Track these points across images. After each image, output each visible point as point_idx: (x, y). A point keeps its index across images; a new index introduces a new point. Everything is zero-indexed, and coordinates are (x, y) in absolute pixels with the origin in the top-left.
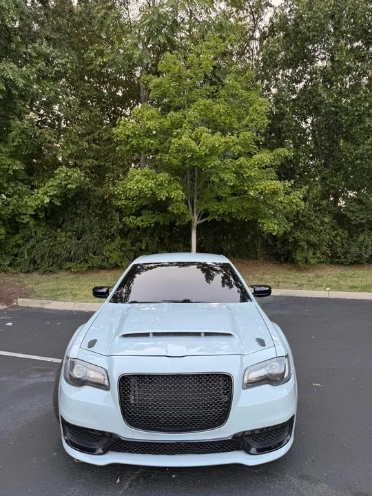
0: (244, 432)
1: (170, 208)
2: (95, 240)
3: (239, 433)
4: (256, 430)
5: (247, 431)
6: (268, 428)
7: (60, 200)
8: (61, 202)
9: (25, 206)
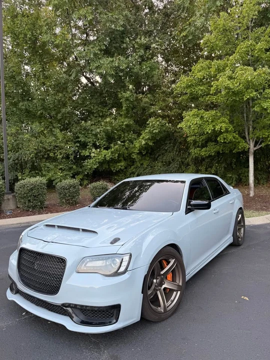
0: (70, 304)
1: (218, 139)
2: (176, 167)
3: (67, 303)
4: (79, 305)
5: (73, 304)
6: (87, 306)
7: (152, 141)
8: (153, 143)
9: (135, 147)
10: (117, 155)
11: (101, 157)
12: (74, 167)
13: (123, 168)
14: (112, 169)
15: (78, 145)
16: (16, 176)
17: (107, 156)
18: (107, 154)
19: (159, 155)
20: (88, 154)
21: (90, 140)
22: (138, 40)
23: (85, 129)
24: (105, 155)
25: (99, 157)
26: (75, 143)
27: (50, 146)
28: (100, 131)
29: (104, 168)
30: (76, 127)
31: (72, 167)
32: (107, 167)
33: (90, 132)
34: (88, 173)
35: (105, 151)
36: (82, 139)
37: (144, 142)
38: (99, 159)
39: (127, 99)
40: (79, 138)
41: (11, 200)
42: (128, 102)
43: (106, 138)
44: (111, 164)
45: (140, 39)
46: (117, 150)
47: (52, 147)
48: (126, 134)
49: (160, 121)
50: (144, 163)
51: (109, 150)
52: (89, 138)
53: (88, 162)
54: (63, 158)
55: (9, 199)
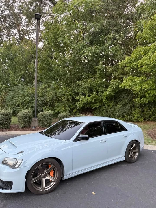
2: (128, 109)
8: (114, 93)
9: (104, 96)
10: (94, 100)
11: (85, 101)
12: (72, 105)
13: (97, 107)
14: (92, 107)
15: (74, 94)
16: (43, 109)
17: (88, 100)
18: (88, 99)
19: (119, 101)
20: (78, 99)
21: (80, 91)
22: (108, 35)
23: (78, 85)
24: (87, 100)
25: (84, 101)
26: (73, 93)
27: (60, 94)
28: (85, 86)
29: (87, 107)
30: (73, 85)
31: (71, 105)
32: (89, 106)
33: (80, 87)
34: (79, 109)
35: (88, 97)
36: (76, 91)
37: (108, 93)
38: (83, 102)
39: (99, 69)
40: (75, 90)
41: (36, 121)
42: (100, 71)
43: (89, 90)
44: (91, 105)
45: (110, 35)
46: (94, 97)
47: (61, 95)
48: (100, 88)
49: (117, 81)
50: (111, 105)
51: (90, 97)
52: (80, 90)
53: (77, 103)
54: (66, 100)
55: (35, 121)
